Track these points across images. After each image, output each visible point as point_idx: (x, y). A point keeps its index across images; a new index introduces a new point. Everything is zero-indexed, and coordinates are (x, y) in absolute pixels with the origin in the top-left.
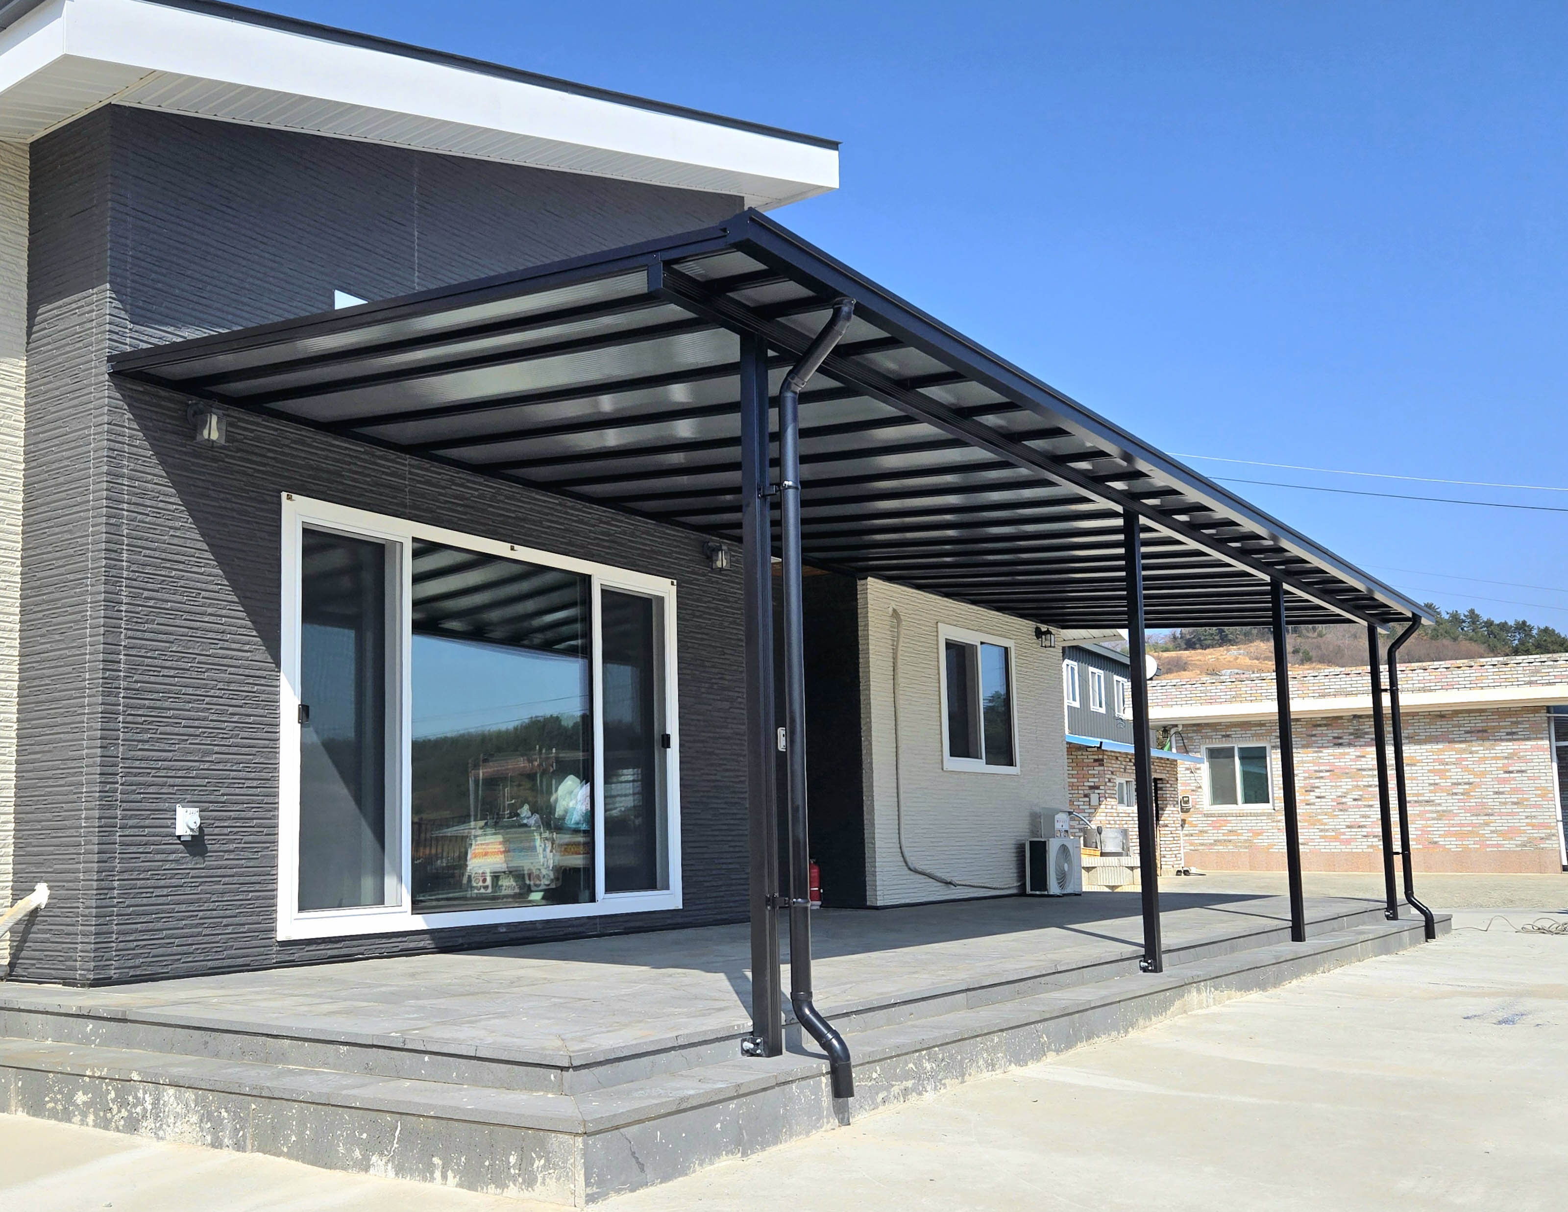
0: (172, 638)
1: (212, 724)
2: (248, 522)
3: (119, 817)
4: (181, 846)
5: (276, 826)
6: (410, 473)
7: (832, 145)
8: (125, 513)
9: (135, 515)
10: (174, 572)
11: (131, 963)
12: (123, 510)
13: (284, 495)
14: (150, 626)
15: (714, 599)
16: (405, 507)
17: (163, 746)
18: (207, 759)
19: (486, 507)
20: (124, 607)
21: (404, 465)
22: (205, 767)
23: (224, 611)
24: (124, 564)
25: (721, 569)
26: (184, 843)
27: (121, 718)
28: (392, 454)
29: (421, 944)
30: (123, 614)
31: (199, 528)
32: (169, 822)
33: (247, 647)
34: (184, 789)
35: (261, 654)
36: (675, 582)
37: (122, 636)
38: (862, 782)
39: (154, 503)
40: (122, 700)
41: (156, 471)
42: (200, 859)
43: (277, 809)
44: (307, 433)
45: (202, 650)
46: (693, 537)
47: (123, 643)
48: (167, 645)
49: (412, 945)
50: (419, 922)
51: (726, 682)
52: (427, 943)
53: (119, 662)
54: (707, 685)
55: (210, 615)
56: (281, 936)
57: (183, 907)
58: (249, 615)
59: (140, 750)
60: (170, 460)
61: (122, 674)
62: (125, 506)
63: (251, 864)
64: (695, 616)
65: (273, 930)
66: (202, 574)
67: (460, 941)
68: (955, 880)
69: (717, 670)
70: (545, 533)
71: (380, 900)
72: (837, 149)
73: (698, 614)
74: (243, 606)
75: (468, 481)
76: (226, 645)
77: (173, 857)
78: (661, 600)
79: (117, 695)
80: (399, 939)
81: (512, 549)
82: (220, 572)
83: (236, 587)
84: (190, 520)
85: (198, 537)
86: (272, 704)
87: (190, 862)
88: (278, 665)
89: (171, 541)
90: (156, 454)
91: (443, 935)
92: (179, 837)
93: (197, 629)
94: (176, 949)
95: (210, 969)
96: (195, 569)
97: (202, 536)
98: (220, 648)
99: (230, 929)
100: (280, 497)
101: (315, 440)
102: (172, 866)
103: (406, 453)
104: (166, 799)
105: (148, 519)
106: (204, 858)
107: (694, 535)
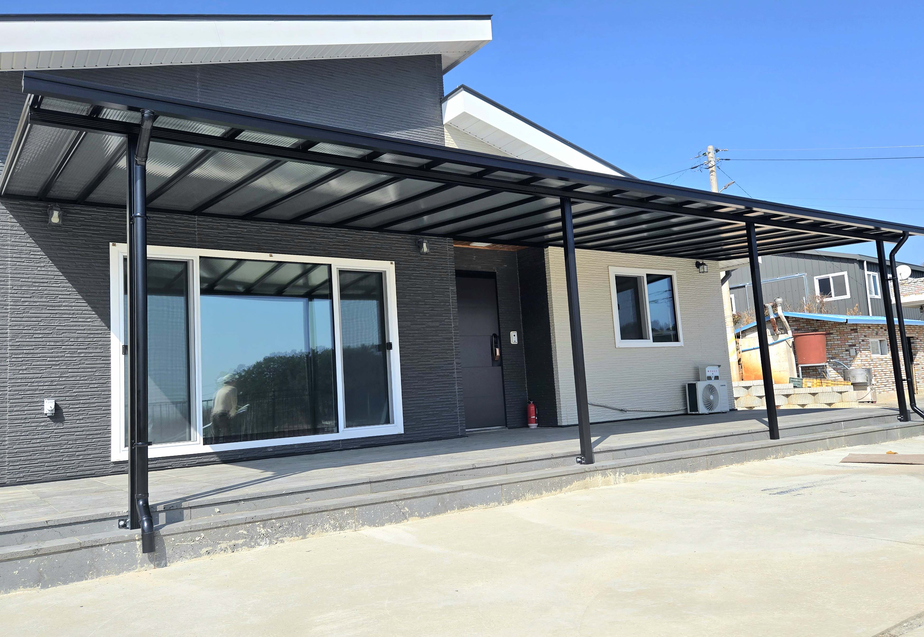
0: (40, 319)
1: (67, 359)
2: (88, 259)
3: (8, 407)
4: (49, 419)
5: (110, 406)
6: (198, 224)
8: (9, 262)
9: (16, 262)
10: (41, 288)
11: (17, 476)
13: (111, 244)
14: (25, 315)
16: (196, 242)
17: (35, 371)
18: (64, 375)
20: (9, 307)
21: (195, 221)
22: (63, 380)
23: (74, 304)
24: (9, 286)
25: (425, 253)
26: (49, 417)
27: (8, 360)
28: (185, 217)
30: (9, 310)
31: (55, 265)
32: (40, 408)
33: (89, 320)
34: (50, 391)
35: (99, 322)
36: (394, 262)
37: (8, 321)
38: (552, 358)
39: (27, 256)
40: (8, 351)
41: (28, 241)
42: (61, 424)
43: (110, 397)
45: (60, 323)
47: (9, 324)
48: (37, 323)
49: (205, 460)
50: (209, 449)
52: (215, 458)
53: (7, 333)
54: (421, 314)
55: (64, 306)
56: (114, 459)
57: (50, 448)
58: (89, 304)
59: (20, 374)
60: (37, 235)
61: (8, 339)
62: (9, 259)
63: (94, 425)
65: (110, 456)
66: (59, 287)
68: (628, 408)
69: (428, 306)
73: (412, 278)
74: (85, 300)
75: (239, 224)
76: (75, 320)
77: (43, 424)
78: (383, 272)
79: (6, 349)
80: (196, 458)
81: (271, 256)
82: (71, 285)
83: (80, 292)
84: (51, 262)
85: (56, 269)
86: (107, 347)
87: (53, 426)
88: (109, 327)
89: (38, 273)
90: (27, 233)
92: (46, 414)
93: (56, 314)
94: (46, 468)
95: (68, 477)
96: (54, 285)
97: (58, 269)
98: (71, 322)
99: (81, 457)
100: (109, 245)
102: (43, 428)
103: (195, 215)
104: (38, 396)
105: (24, 264)
106: (63, 423)
107: (406, 236)
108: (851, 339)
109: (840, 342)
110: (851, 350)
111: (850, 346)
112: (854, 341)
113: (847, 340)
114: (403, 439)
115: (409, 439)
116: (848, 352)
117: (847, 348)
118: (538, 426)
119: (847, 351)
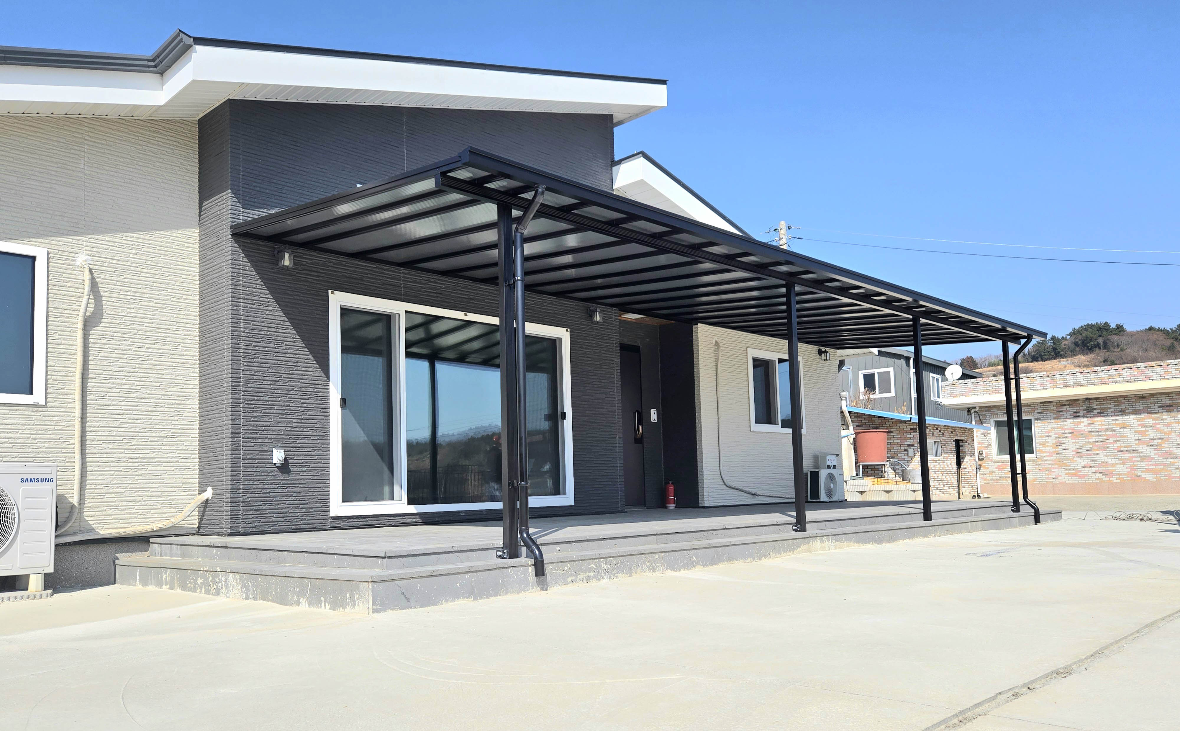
0: (268, 365)
1: (292, 408)
2: (310, 306)
3: (242, 454)
4: (276, 469)
5: (329, 459)
6: (404, 277)
7: (664, 82)
8: (242, 304)
9: (247, 304)
10: (269, 333)
11: (250, 525)
12: (241, 302)
13: (330, 291)
14: (256, 360)
15: (595, 338)
16: (401, 295)
17: (265, 419)
18: (290, 425)
19: (450, 293)
20: (242, 351)
21: (401, 273)
22: (289, 430)
23: (297, 352)
24: (242, 329)
25: (598, 323)
26: (277, 467)
27: (242, 406)
28: (392, 268)
29: (414, 520)
30: (242, 354)
31: (282, 310)
32: (269, 457)
33: (311, 369)
34: (278, 440)
35: (319, 373)
36: (569, 330)
37: (242, 365)
38: (696, 438)
39: (257, 298)
40: (242, 397)
41: (258, 282)
42: (287, 476)
43: (329, 450)
44: (342, 259)
45: (286, 371)
46: (580, 305)
47: (242, 369)
48: (266, 369)
49: (408, 521)
50: (413, 509)
51: (603, 384)
52: (417, 519)
53: (240, 378)
54: (590, 385)
55: (289, 353)
56: (332, 514)
57: (278, 499)
58: (311, 353)
59: (252, 421)
60: (266, 276)
61: (242, 384)
62: (242, 301)
63: (315, 478)
64: (582, 348)
65: (328, 511)
66: (285, 333)
67: (437, 519)
68: (758, 493)
69: (596, 377)
70: (487, 306)
71: (392, 498)
72: (666, 84)
73: (584, 347)
74: (308, 349)
75: (439, 280)
76: (299, 368)
77: (271, 474)
78: (560, 339)
79: (239, 394)
80: (401, 518)
81: (466, 315)
82: (295, 332)
83: (303, 339)
84: (278, 306)
85: (282, 314)
86: (326, 398)
87: (281, 477)
88: (328, 378)
89: (267, 317)
90: (258, 274)
91: (427, 516)
92: (275, 464)
93: (282, 361)
94: (274, 519)
95: (293, 529)
96: (280, 331)
97: (284, 314)
98: (296, 370)
99: (304, 510)
100: (328, 293)
101: (347, 263)
102: (272, 478)
103: (401, 267)
104: (267, 445)
105: (254, 306)
106: (289, 475)
107: (581, 304)
108: (910, 438)
109: (899, 441)
110: (909, 450)
111: (909, 445)
112: (912, 441)
113: (906, 439)
114: (574, 512)
115: (577, 512)
116: (907, 452)
117: (906, 448)
118: (675, 507)
119: (905, 450)
